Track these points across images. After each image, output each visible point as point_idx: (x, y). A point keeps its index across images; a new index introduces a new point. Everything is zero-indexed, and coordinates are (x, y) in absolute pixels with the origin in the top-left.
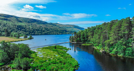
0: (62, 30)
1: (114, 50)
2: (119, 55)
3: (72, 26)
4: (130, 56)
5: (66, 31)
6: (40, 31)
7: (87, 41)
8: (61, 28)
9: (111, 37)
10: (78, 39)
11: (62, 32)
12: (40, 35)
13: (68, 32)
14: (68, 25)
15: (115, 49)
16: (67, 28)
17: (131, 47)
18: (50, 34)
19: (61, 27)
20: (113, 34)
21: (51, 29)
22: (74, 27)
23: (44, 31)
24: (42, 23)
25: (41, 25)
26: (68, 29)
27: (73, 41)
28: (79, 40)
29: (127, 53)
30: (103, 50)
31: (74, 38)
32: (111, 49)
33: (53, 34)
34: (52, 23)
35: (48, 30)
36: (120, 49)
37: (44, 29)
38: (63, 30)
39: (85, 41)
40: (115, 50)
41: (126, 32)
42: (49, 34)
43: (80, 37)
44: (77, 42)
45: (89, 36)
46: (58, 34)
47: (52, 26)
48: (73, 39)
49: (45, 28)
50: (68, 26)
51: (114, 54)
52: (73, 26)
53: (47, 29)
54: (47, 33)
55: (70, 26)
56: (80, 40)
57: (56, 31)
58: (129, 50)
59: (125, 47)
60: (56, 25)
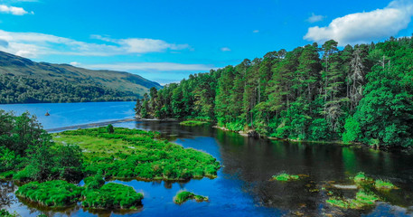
0: (86, 88)
1: (280, 127)
2: (293, 140)
3: (119, 76)
4: (321, 139)
5: (101, 92)
6: (9, 88)
7: (190, 114)
8: (81, 79)
9: (272, 94)
10: (164, 108)
11: (86, 95)
12: (11, 102)
13: (108, 93)
14: (106, 71)
15: (283, 124)
16: (102, 82)
17: (322, 116)
18: (46, 102)
19: (83, 77)
20: (276, 86)
21: (48, 85)
22: (128, 79)
23: (22, 90)
24: (15, 63)
25: (11, 70)
26: (108, 86)
27: (147, 116)
28: (167, 113)
29: (314, 133)
30: (250, 131)
31: (150, 106)
32: (272, 125)
33: (57, 101)
34: (48, 64)
35: (38, 88)
36: (297, 122)
37: (21, 84)
38: (90, 89)
39: (183, 115)
40: (282, 127)
41: (312, 80)
42: (42, 102)
43: (169, 103)
44: (161, 117)
45: (196, 100)
46: (73, 101)
47: (51, 72)
48: (148, 109)
49: (28, 80)
50: (105, 75)
51: (279, 139)
52: (124, 76)
53: (32, 83)
54: (36, 96)
55: (113, 76)
56: (170, 111)
57: (66, 90)
58: (319, 125)
59: (308, 117)
60: (62, 72)
